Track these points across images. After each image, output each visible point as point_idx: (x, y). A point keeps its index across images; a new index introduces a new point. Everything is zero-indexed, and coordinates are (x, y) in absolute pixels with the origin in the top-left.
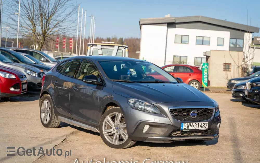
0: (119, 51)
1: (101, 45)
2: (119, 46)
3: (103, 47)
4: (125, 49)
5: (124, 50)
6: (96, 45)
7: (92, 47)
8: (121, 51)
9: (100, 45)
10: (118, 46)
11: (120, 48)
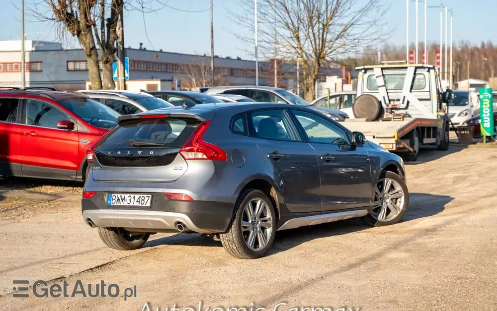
0: (417, 77)
1: (382, 69)
2: (416, 68)
3: (385, 72)
4: (429, 71)
5: (426, 74)
6: (372, 69)
7: (365, 72)
8: (422, 76)
9: (380, 69)
10: (414, 68)
11: (418, 71)
